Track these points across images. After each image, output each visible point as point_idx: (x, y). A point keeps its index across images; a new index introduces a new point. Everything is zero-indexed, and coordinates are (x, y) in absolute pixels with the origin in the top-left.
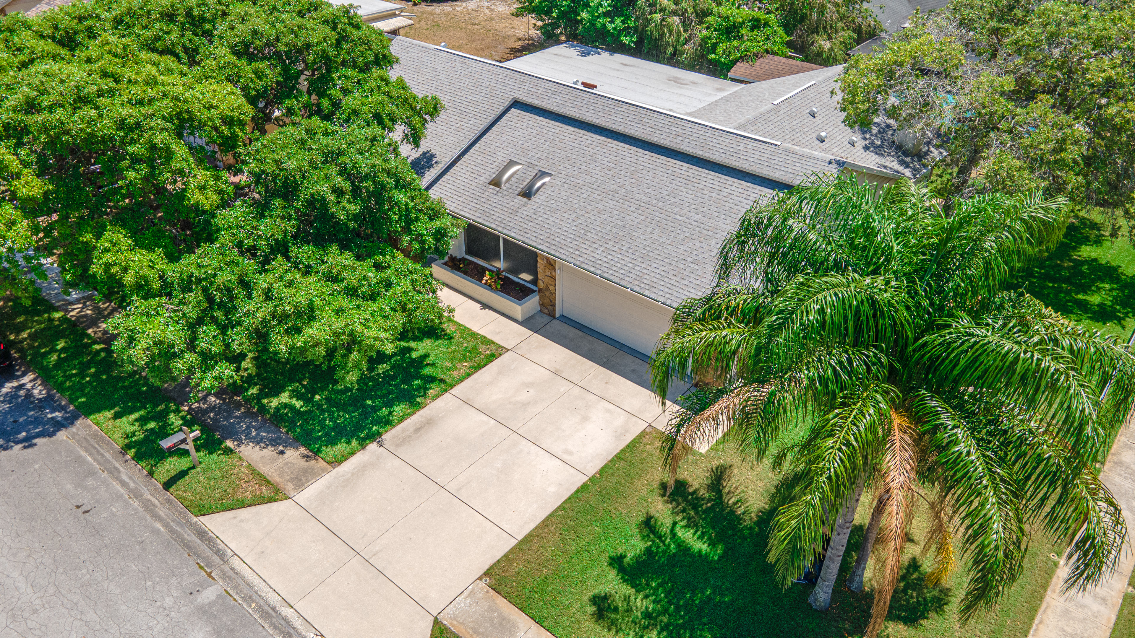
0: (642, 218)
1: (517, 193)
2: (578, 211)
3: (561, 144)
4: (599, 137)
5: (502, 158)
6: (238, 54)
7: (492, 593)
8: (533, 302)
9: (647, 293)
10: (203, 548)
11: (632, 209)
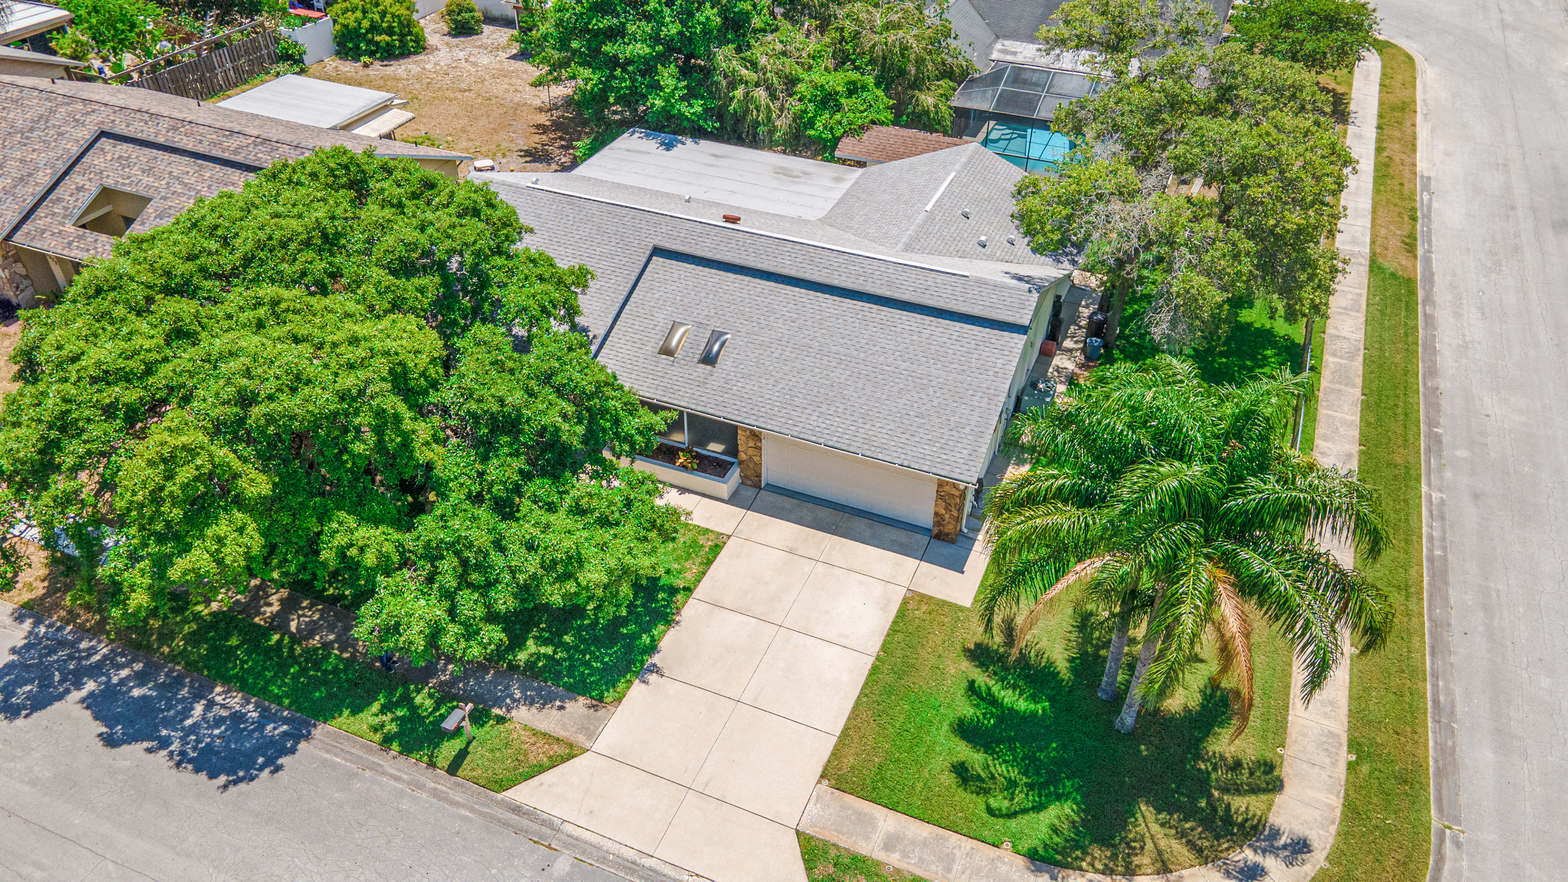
0: (848, 373)
1: (696, 360)
2: (774, 373)
3: (727, 296)
4: (768, 283)
5: (662, 320)
6: (394, 273)
7: (837, 792)
8: (735, 476)
9: (880, 456)
10: (525, 823)
11: (834, 364)
